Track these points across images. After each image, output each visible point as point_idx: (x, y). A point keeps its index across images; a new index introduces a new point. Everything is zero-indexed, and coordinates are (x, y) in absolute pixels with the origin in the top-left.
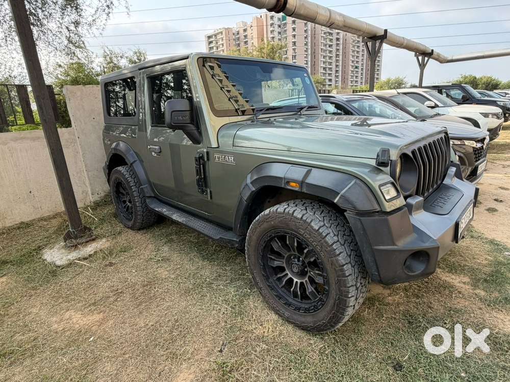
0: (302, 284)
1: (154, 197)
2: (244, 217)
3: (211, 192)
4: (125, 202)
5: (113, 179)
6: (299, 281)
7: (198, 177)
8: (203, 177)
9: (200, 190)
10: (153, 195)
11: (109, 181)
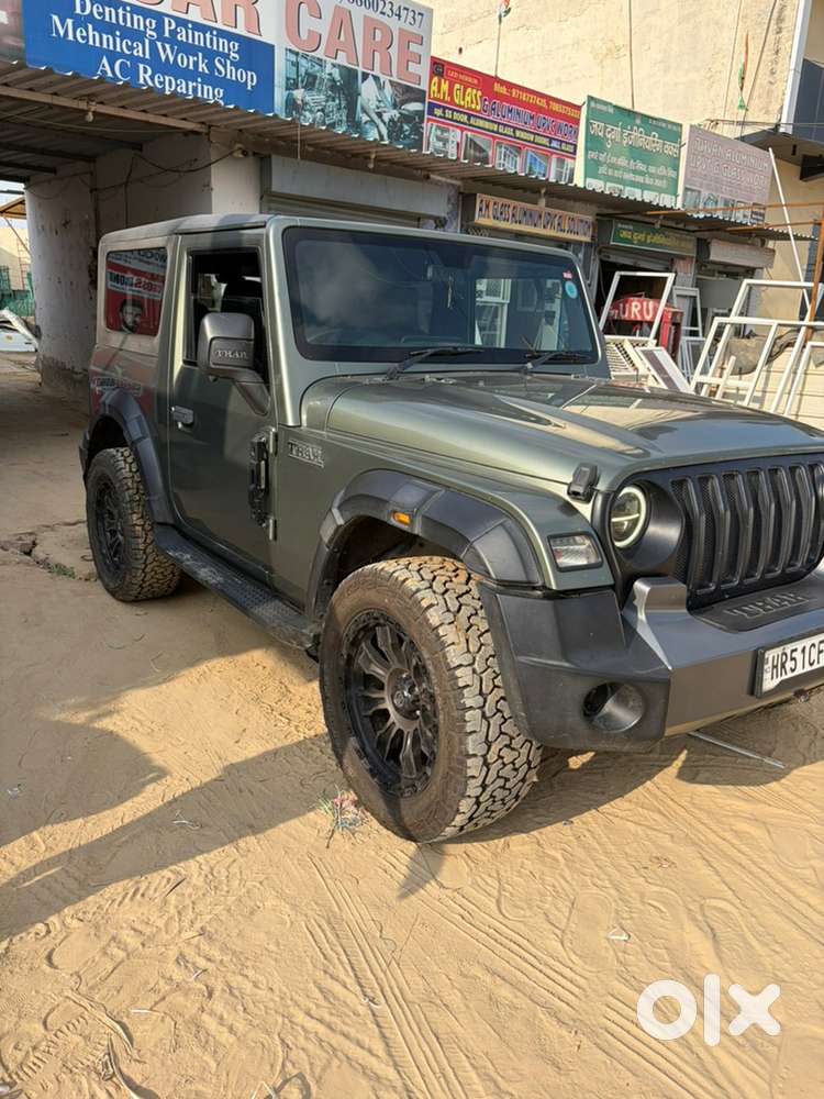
0: (400, 732)
1: (173, 526)
2: (326, 581)
3: (275, 522)
4: (113, 533)
5: (93, 474)
6: (398, 726)
7: (253, 486)
8: (263, 487)
9: (254, 516)
10: (171, 521)
11: (85, 477)
